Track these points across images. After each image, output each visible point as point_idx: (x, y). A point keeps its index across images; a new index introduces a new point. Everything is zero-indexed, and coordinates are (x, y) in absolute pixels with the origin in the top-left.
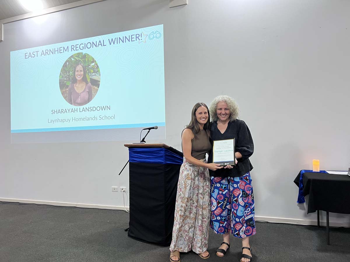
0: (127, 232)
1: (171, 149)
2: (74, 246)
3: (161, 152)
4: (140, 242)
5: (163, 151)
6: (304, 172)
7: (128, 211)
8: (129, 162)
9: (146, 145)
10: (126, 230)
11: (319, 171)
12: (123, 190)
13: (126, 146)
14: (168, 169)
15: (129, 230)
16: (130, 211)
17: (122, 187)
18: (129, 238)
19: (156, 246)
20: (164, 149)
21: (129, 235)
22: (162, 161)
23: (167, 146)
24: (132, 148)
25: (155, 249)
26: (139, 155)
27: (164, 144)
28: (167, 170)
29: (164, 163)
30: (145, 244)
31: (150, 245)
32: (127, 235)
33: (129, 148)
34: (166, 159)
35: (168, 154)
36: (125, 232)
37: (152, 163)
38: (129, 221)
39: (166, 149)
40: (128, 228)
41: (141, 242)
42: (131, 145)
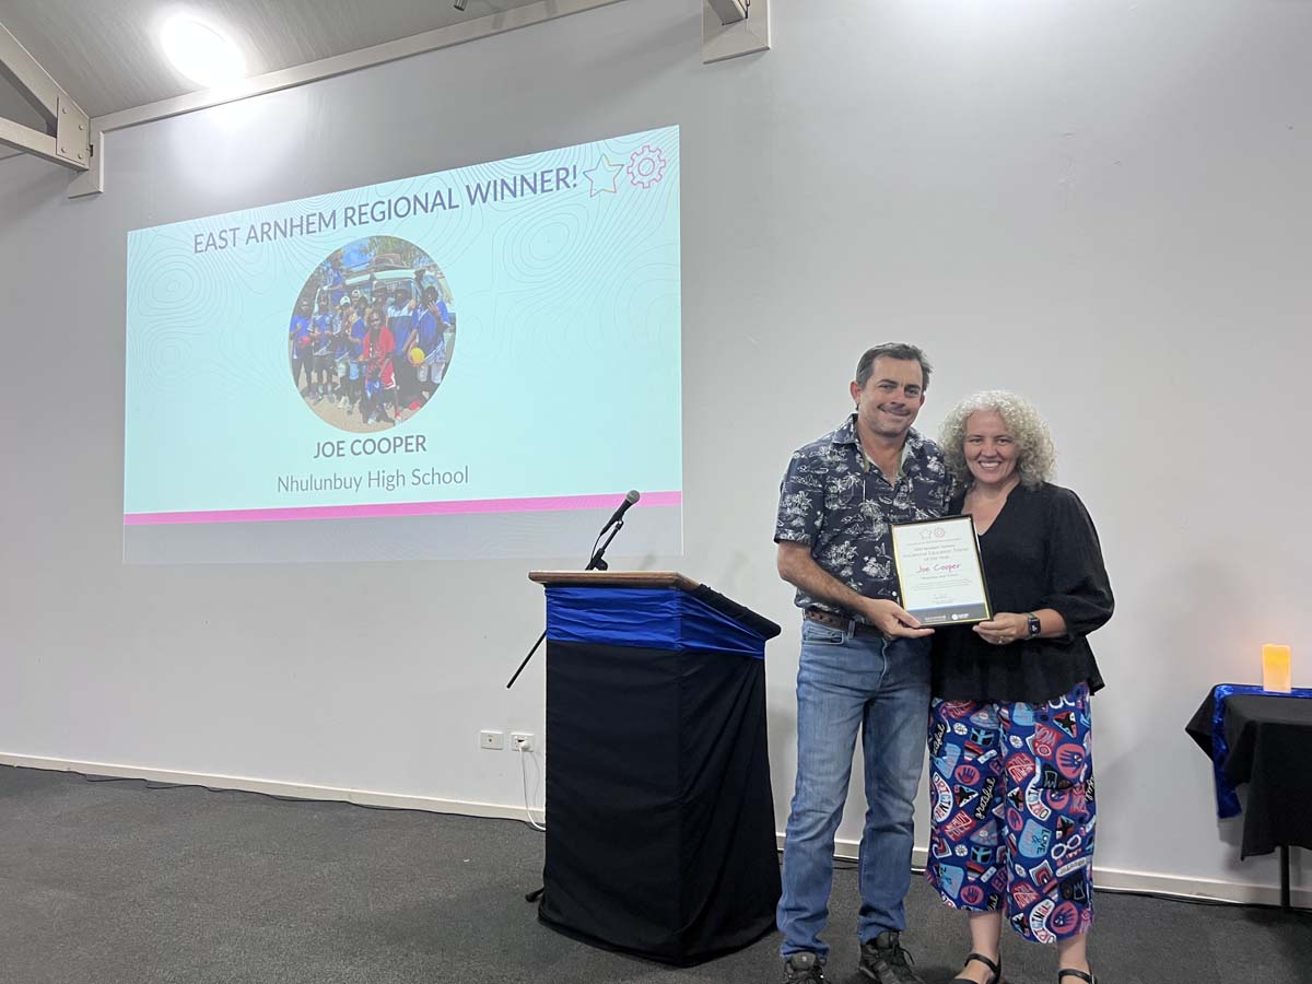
0: (536, 904)
1: (704, 594)
2: (339, 949)
3: (666, 604)
4: (584, 946)
5: (675, 602)
6: (1226, 693)
7: (542, 825)
8: (545, 639)
9: (610, 576)
10: (532, 898)
11: (1288, 691)
12: (523, 744)
13: (534, 578)
14: (692, 671)
15: (544, 897)
16: (547, 825)
17: (518, 734)
18: (544, 929)
19: (644, 966)
20: (680, 594)
21: (543, 919)
22: (671, 640)
23: (689, 583)
24: (556, 587)
25: (641, 972)
26: (582, 613)
27: (677, 575)
28: (687, 674)
29: (678, 647)
30: (604, 952)
31: (620, 959)
32: (537, 916)
33: (545, 585)
34: (687, 632)
35: (690, 612)
36: (531, 904)
37: (632, 644)
38: (543, 862)
39: (683, 594)
40: (539, 889)
41: (590, 947)
42: (556, 576)
